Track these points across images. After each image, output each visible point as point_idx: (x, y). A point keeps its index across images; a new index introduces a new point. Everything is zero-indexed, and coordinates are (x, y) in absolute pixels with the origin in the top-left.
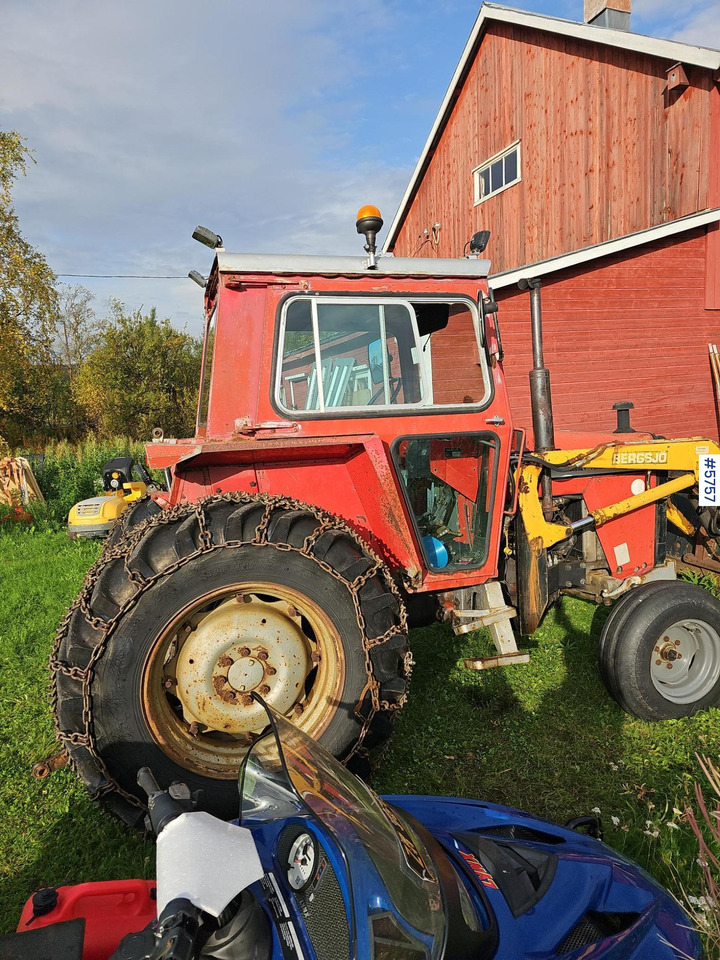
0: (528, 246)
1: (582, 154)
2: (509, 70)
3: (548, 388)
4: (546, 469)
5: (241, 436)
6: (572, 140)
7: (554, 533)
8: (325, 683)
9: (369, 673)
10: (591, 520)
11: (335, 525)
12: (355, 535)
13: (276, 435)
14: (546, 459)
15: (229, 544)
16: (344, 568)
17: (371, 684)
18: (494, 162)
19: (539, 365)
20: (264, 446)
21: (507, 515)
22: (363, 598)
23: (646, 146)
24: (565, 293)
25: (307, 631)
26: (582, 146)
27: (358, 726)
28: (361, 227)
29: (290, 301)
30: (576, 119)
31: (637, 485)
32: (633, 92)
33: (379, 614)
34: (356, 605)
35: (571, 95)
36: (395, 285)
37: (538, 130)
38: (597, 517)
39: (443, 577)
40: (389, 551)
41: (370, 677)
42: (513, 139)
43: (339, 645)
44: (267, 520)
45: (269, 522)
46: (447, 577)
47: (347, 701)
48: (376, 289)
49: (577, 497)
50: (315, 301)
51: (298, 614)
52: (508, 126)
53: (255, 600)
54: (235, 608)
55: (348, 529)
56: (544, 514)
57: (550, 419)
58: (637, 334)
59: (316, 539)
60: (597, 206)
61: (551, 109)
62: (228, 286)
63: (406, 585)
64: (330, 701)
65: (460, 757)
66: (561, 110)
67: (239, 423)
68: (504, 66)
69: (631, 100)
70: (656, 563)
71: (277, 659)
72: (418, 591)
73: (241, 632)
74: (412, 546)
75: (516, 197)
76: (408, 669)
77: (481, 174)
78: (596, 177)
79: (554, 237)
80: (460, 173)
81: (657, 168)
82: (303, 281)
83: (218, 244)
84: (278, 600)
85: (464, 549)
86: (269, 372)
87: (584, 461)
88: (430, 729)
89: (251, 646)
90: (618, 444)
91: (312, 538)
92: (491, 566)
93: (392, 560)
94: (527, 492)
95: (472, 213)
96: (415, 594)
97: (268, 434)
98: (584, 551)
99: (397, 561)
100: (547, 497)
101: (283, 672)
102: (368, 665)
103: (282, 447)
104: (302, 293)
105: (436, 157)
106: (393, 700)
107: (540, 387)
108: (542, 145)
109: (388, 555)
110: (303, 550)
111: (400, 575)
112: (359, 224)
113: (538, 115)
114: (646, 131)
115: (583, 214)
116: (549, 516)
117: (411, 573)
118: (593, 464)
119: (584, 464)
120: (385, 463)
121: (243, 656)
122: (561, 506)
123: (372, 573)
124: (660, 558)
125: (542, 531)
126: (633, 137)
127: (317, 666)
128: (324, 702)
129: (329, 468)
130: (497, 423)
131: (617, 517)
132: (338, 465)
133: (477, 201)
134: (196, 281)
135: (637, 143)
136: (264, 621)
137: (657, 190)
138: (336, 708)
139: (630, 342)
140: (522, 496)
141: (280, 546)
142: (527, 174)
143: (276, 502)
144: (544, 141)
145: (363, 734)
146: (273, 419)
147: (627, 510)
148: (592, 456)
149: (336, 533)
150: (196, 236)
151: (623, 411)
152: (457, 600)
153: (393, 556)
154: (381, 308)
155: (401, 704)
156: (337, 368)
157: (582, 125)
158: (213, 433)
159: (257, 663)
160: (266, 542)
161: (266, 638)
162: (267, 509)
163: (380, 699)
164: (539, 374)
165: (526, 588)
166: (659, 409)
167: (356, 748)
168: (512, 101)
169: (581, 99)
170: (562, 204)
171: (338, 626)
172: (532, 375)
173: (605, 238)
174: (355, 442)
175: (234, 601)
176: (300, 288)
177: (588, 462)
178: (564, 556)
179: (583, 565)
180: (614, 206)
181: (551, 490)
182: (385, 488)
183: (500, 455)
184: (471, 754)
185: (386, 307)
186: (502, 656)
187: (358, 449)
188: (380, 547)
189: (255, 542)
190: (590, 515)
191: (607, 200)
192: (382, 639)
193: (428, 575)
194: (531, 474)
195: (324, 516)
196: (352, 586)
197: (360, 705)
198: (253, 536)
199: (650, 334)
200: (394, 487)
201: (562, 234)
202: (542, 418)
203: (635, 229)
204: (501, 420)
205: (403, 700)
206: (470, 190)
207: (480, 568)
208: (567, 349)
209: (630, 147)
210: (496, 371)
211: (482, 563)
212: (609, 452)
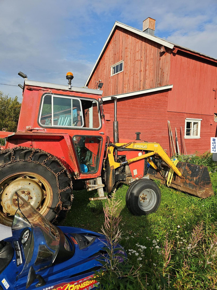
0: (124, 89)
1: (139, 66)
2: (122, 40)
3: (118, 126)
4: (116, 148)
5: (28, 131)
6: (137, 62)
7: (117, 165)
8: (47, 202)
9: (60, 199)
10: (127, 162)
11: (53, 158)
12: (59, 161)
13: (38, 132)
14: (116, 145)
15: (20, 160)
16: (54, 170)
17: (60, 202)
18: (117, 65)
19: (116, 120)
20: (34, 134)
21: (104, 159)
22: (60, 178)
23: (155, 66)
24: (131, 103)
25: (43, 188)
26: (139, 64)
27: (55, 214)
28: (67, 78)
29: (45, 95)
30: (138, 57)
31: (140, 154)
32: (152, 51)
33: (64, 183)
34: (57, 180)
35: (137, 50)
36: (76, 94)
37: (128, 58)
38: (128, 161)
39: (85, 175)
40: (70, 167)
41: (60, 201)
42: (122, 59)
43: (51, 191)
44: (32, 155)
45: (33, 155)
46: (86, 175)
47: (53, 207)
48: (71, 95)
49: (124, 156)
50: (53, 96)
51: (40, 182)
52: (121, 56)
53: (28, 178)
54: (21, 180)
55: (57, 159)
56: (115, 160)
57: (118, 135)
58: (149, 116)
59: (46, 161)
60: (142, 80)
61: (132, 53)
62: (27, 89)
63: (74, 177)
64: (48, 207)
65: (85, 225)
66: (134, 54)
67: (27, 127)
68: (120, 39)
69: (152, 54)
70: (144, 175)
71: (33, 195)
72: (78, 179)
73: (22, 186)
74: (76, 165)
75: (122, 76)
76: (72, 199)
77: (113, 68)
78: (142, 73)
79: (131, 88)
80: (107, 67)
81: (157, 73)
82: (50, 90)
83: (25, 77)
84: (35, 178)
85: (93, 168)
86: (38, 114)
87: (125, 146)
88: (79, 218)
89: (25, 191)
90: (134, 143)
91: (45, 161)
92: (99, 173)
93: (71, 170)
94: (110, 153)
95: (110, 78)
96: (77, 180)
97: (36, 131)
98: (126, 171)
99: (72, 170)
100: (116, 156)
101: (34, 199)
102: (60, 197)
103: (39, 135)
104: (49, 93)
105: (101, 61)
106: (66, 207)
107: (115, 126)
108: (129, 62)
109: (70, 168)
110: (42, 164)
111: (73, 173)
112: (67, 77)
113: (129, 54)
114: (155, 62)
115: (139, 82)
116: (116, 160)
117: (76, 173)
118: (128, 147)
119: (125, 147)
120: (70, 142)
121: (22, 193)
122: (120, 158)
123: (63, 171)
124: (145, 174)
125: (114, 164)
126: (152, 64)
127: (45, 198)
128: (46, 208)
129: (54, 142)
130: (102, 134)
131: (134, 162)
132: (57, 142)
133: (112, 75)
134: (20, 87)
135: (153, 65)
136: (30, 184)
137: (157, 78)
138: (49, 209)
139: (147, 118)
140: (109, 155)
141: (36, 162)
142: (125, 69)
143: (36, 150)
144: (130, 61)
145: (56, 217)
146: (38, 127)
147: (136, 160)
148: (127, 145)
149: (53, 159)
150: (19, 74)
151: (138, 134)
152: (90, 183)
153: (71, 169)
154: (72, 100)
155: (69, 209)
156: (67, 118)
157: (139, 58)
158: (19, 130)
159: (27, 195)
160: (31, 161)
161: (30, 189)
162: (33, 152)
163: (62, 207)
164: (115, 122)
165: (109, 180)
166: (154, 137)
167: (54, 221)
168: (122, 49)
169: (140, 51)
170: (134, 79)
171: (52, 186)
172: (114, 123)
173: (144, 89)
174: (61, 135)
175: (21, 178)
176: (49, 92)
177: (127, 146)
178: (120, 172)
179: (125, 175)
180: (146, 81)
181: (117, 154)
182: (69, 149)
183: (103, 143)
184: (88, 224)
185: (73, 99)
186: (99, 197)
187: (62, 138)
188: (68, 166)
189: (28, 160)
190: (127, 161)
191: (145, 79)
192: (64, 190)
193: (81, 174)
194: (111, 149)
195: (50, 155)
196: (56, 175)
197: (56, 208)
198: (28, 159)
199: (152, 116)
200: (72, 149)
201: (133, 87)
202: (116, 134)
203: (151, 88)
204: (103, 133)
205: (70, 208)
206: (110, 72)
207: (96, 173)
208: (131, 118)
209: (151, 66)
210: (103, 120)
211: (97, 172)
212: (132, 144)
